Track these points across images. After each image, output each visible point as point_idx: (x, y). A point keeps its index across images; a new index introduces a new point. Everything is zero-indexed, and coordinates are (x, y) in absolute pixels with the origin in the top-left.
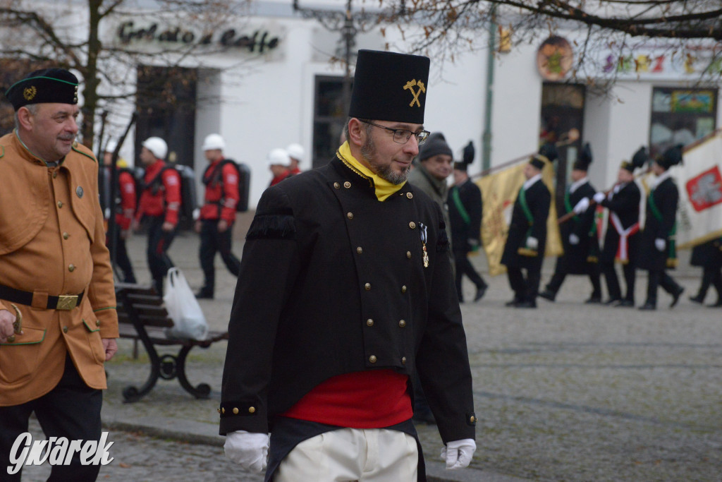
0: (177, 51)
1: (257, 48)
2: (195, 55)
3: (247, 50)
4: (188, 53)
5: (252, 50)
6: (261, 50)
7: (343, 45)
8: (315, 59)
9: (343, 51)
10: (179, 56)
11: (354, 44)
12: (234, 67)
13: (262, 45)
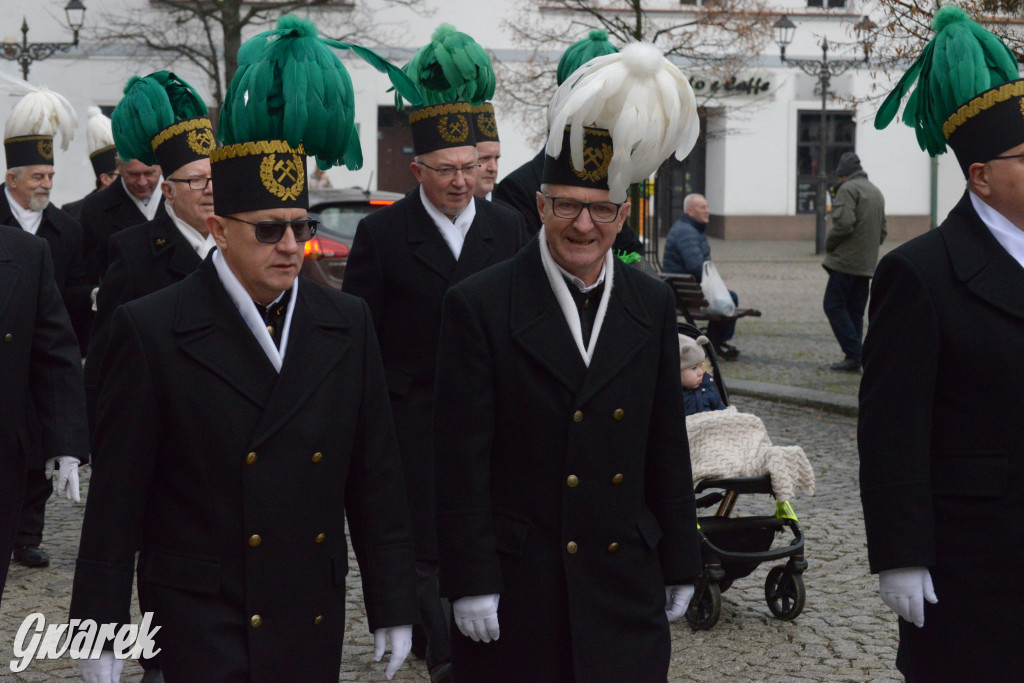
0: (703, 96)
1: (753, 90)
2: (716, 98)
3: (745, 92)
4: (712, 97)
5: (749, 92)
6: (756, 92)
7: (820, 86)
8: (798, 97)
9: (820, 92)
10: (704, 99)
11: (829, 85)
12: (746, 106)
13: (756, 88)
